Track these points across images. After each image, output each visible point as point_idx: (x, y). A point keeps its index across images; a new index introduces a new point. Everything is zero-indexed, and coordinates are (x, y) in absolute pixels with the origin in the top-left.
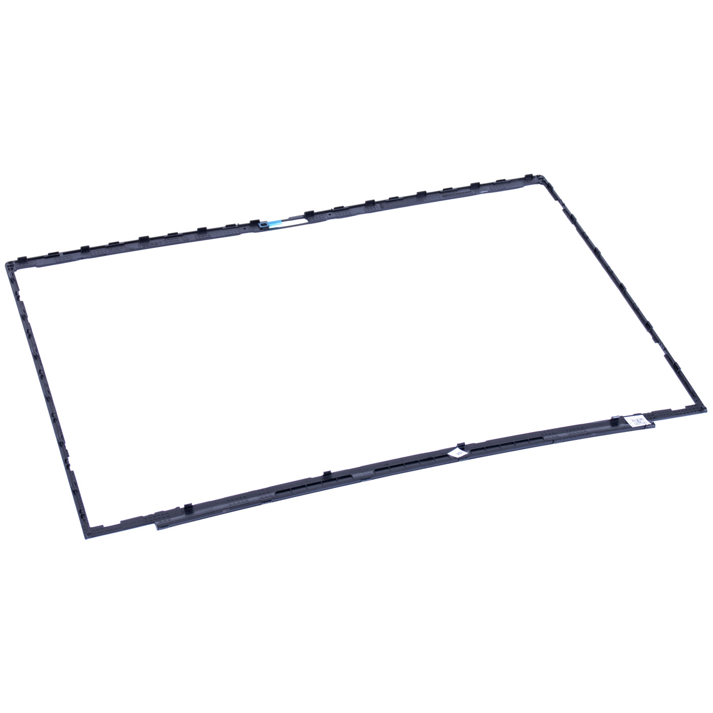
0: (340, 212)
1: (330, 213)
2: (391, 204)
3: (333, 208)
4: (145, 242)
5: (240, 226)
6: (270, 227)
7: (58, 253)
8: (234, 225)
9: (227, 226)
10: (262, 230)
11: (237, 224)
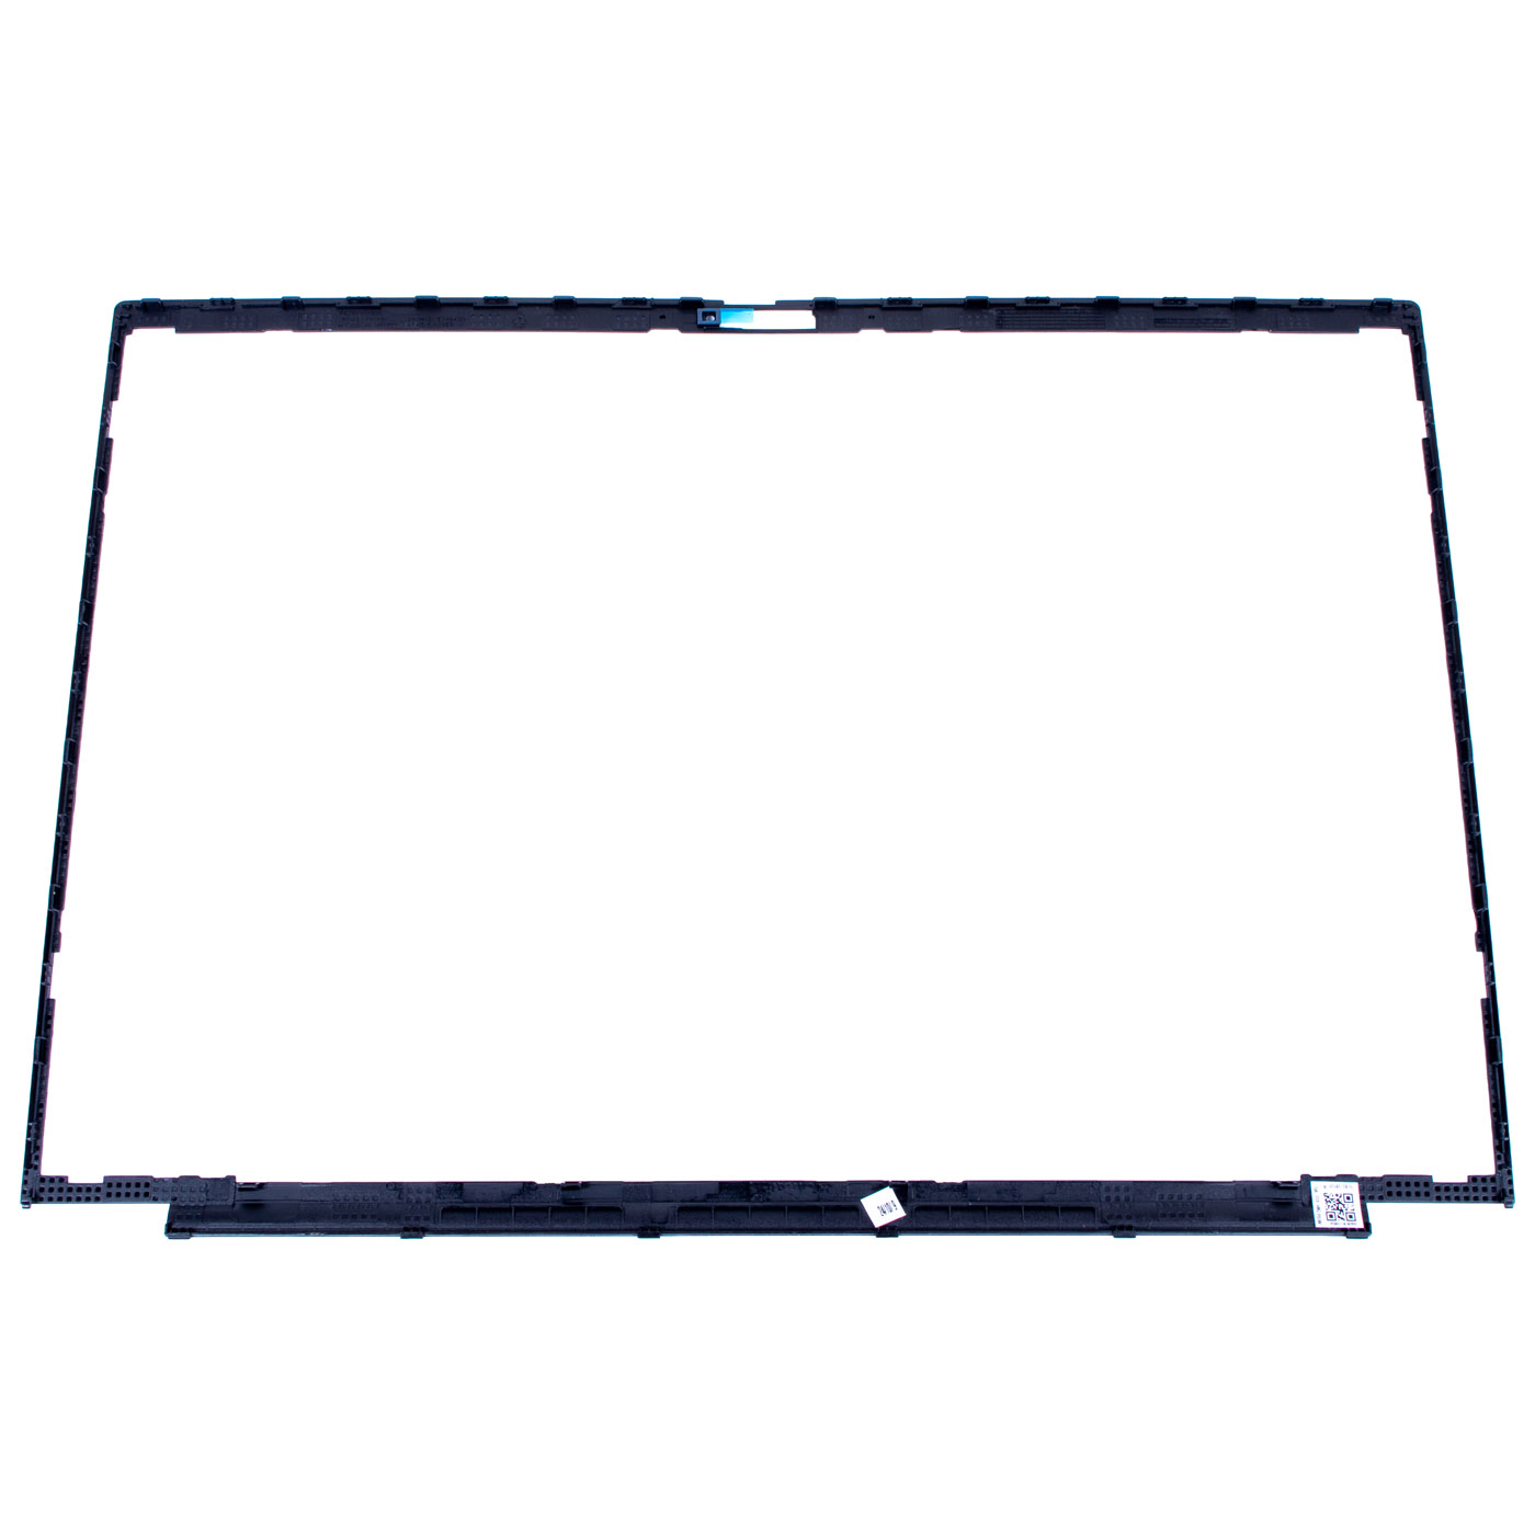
0: (900, 314)
2: (1029, 314)
3: (885, 298)
7: (232, 300)
9: (623, 300)
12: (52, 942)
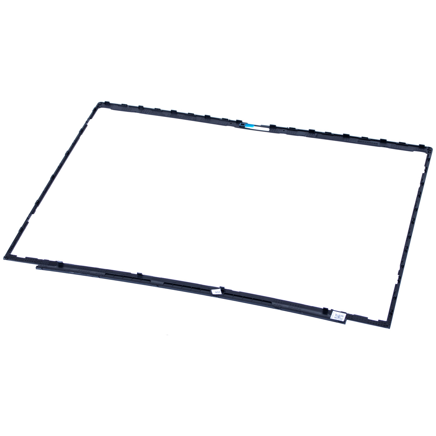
0: (292, 131)
1: (284, 130)
2: (325, 136)
3: (289, 127)
4: (173, 114)
5: (230, 121)
6: (245, 127)
7: (127, 105)
8: (227, 119)
9: (223, 119)
10: (240, 127)
11: (229, 119)
12: (33, 212)
